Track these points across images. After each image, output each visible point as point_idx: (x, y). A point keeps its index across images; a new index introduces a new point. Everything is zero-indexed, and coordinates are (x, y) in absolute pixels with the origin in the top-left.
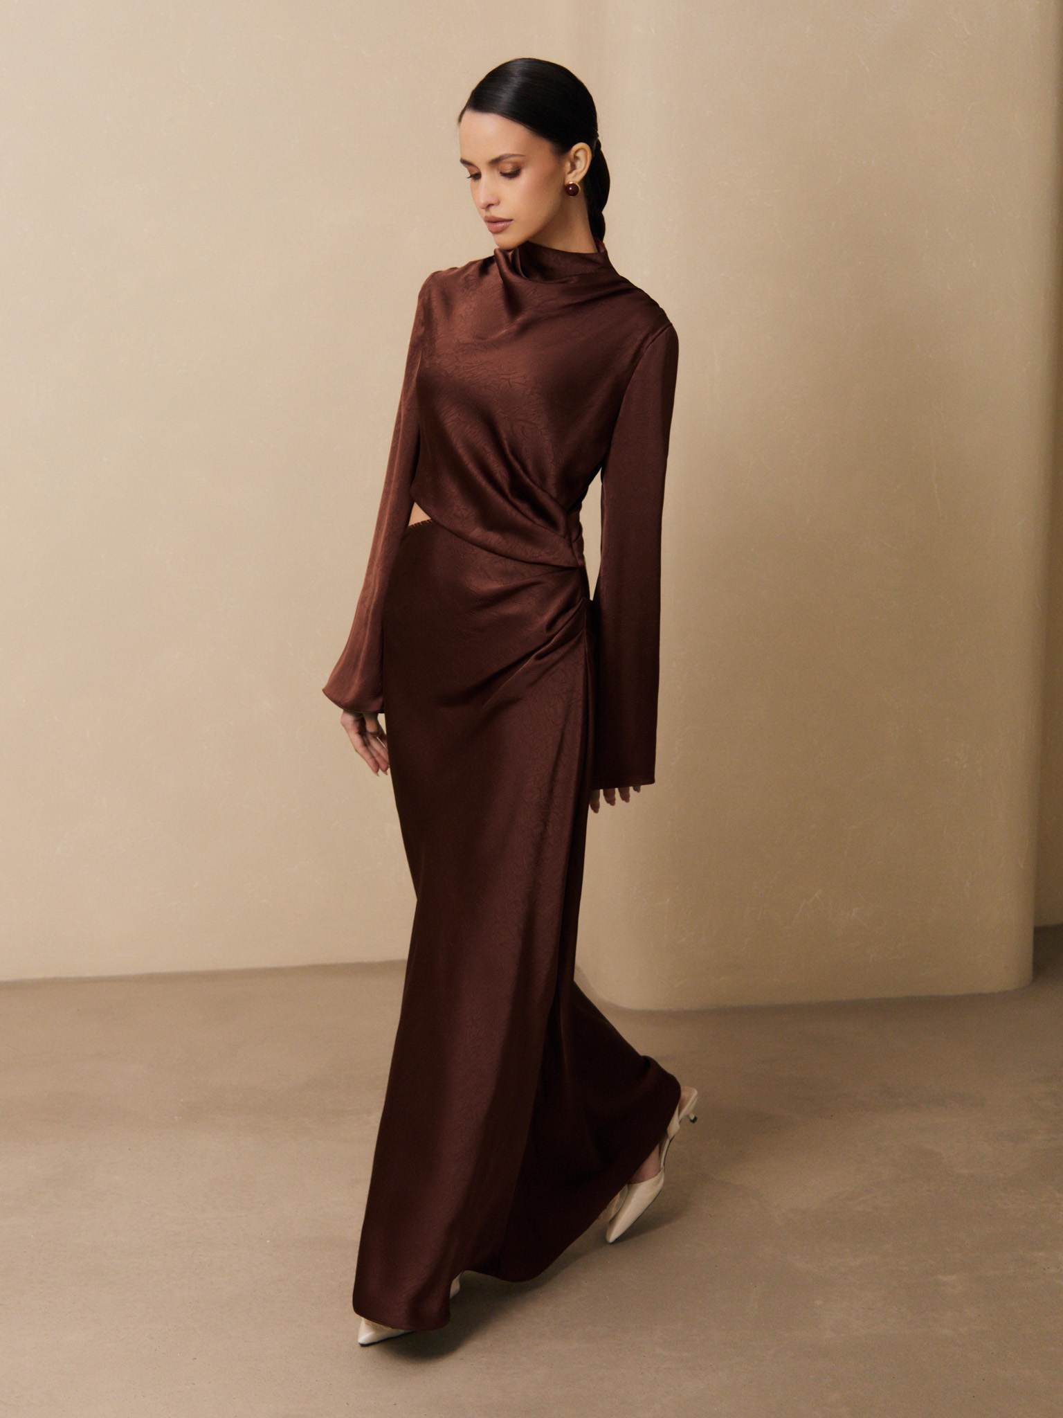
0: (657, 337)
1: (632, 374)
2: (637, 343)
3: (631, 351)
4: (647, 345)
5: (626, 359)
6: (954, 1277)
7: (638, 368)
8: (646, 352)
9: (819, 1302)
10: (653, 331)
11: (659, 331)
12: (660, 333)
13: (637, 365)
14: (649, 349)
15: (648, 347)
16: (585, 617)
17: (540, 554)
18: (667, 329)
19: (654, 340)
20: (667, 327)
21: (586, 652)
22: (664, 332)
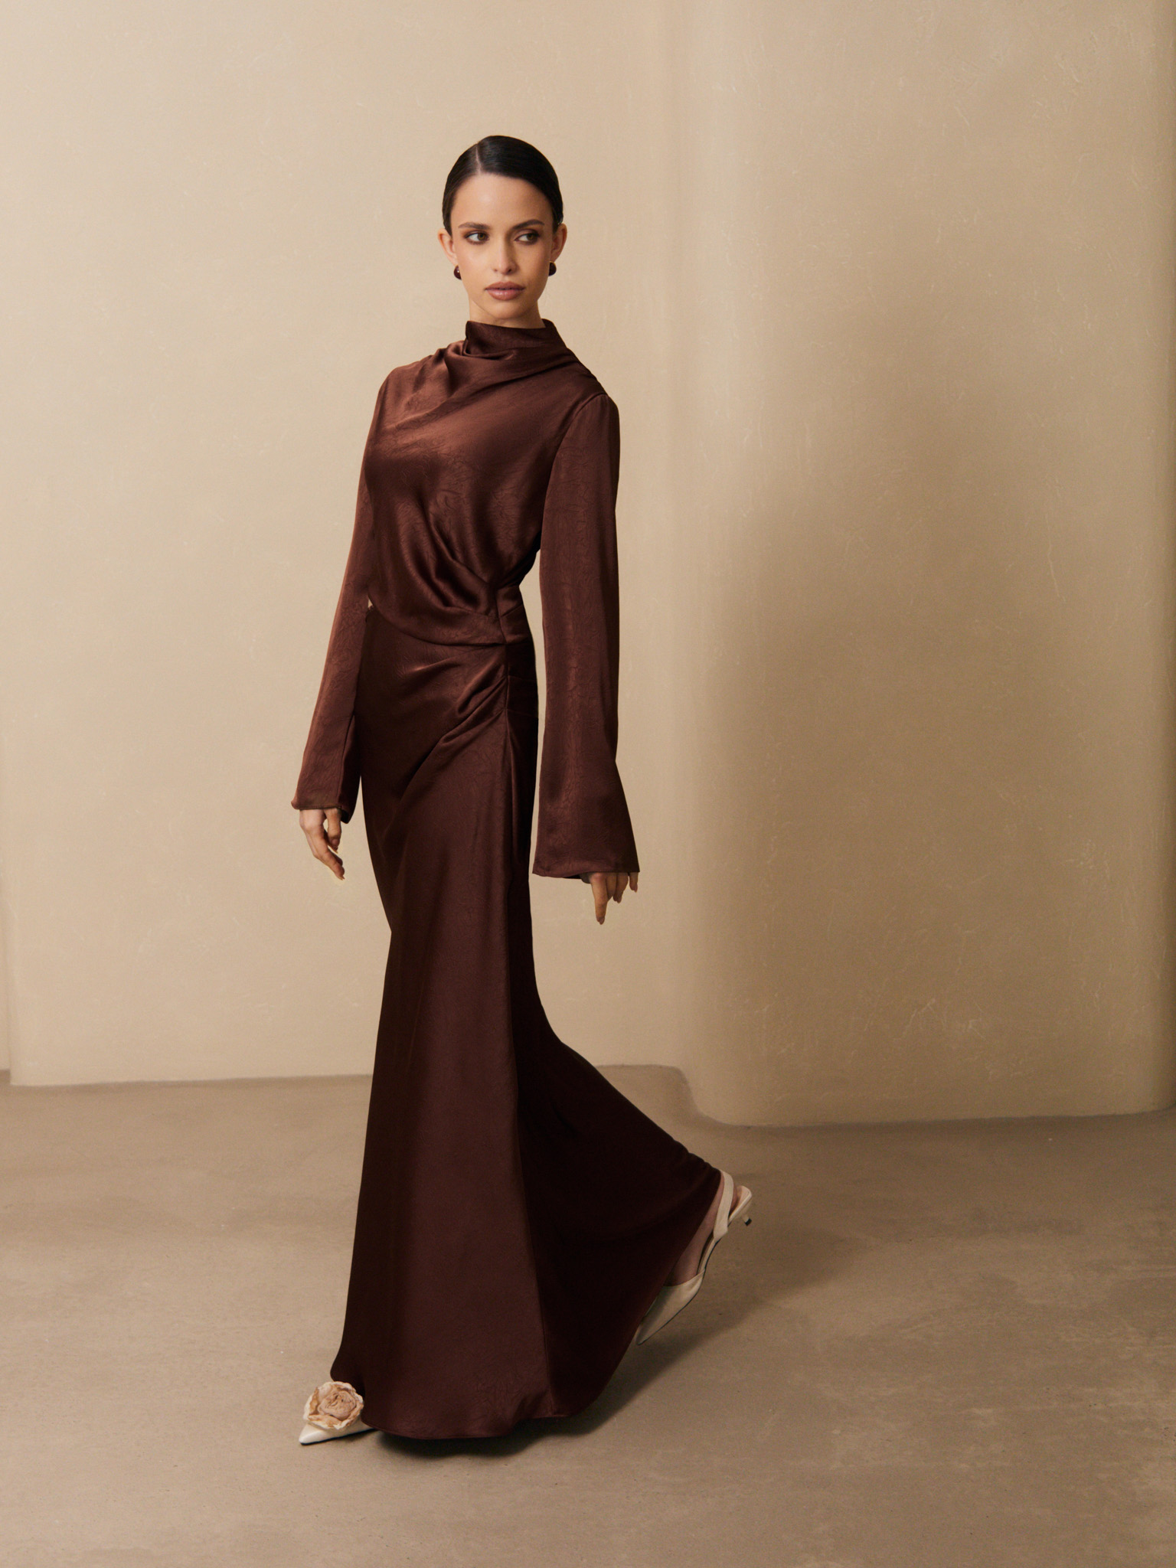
0: (586, 404)
1: (562, 441)
2: (566, 410)
3: (560, 417)
4: (576, 412)
5: (553, 426)
6: (990, 1411)
7: (566, 436)
8: (576, 418)
9: (836, 1432)
10: (583, 398)
11: (590, 397)
12: (591, 399)
13: (566, 431)
14: (577, 418)
15: (577, 414)
16: (508, 696)
17: (457, 634)
18: (598, 397)
19: (583, 406)
20: (599, 395)
21: (506, 732)
22: (595, 399)
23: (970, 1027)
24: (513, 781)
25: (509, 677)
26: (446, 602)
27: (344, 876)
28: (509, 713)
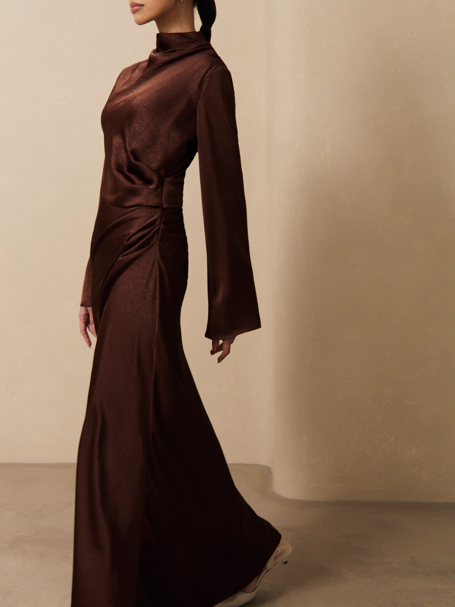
0: (212, 71)
2: (202, 76)
4: (207, 76)
5: (195, 86)
8: (207, 80)
10: (211, 68)
11: (214, 68)
13: (202, 89)
16: (159, 236)
17: (136, 200)
18: (219, 67)
19: (211, 73)
20: (219, 66)
21: (156, 256)
22: (218, 68)
23: (413, 453)
24: (158, 285)
25: (162, 225)
26: (133, 182)
27: (91, 346)
28: (159, 245)
